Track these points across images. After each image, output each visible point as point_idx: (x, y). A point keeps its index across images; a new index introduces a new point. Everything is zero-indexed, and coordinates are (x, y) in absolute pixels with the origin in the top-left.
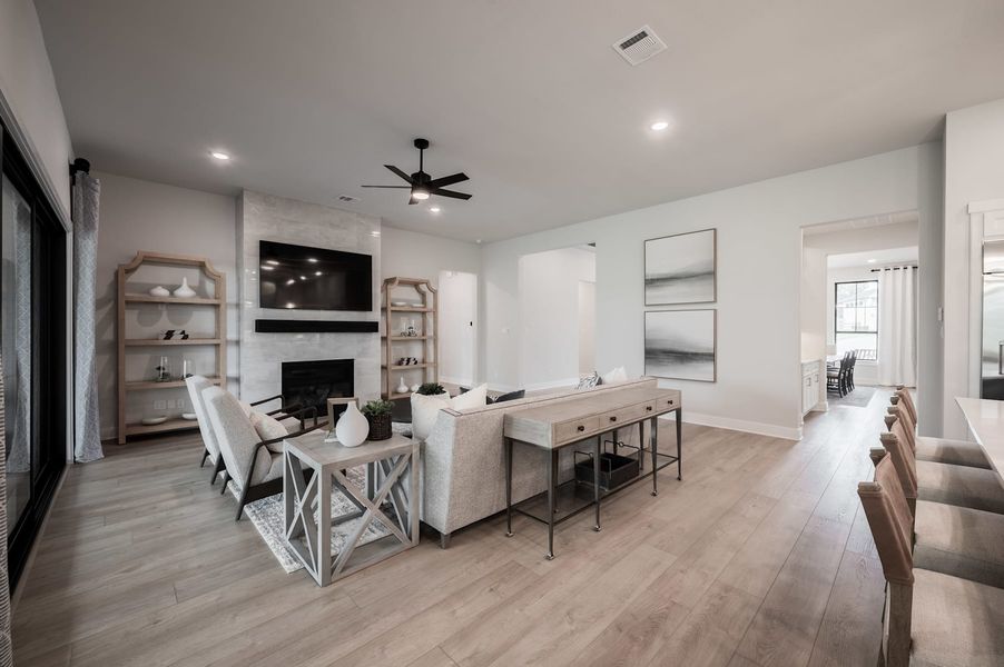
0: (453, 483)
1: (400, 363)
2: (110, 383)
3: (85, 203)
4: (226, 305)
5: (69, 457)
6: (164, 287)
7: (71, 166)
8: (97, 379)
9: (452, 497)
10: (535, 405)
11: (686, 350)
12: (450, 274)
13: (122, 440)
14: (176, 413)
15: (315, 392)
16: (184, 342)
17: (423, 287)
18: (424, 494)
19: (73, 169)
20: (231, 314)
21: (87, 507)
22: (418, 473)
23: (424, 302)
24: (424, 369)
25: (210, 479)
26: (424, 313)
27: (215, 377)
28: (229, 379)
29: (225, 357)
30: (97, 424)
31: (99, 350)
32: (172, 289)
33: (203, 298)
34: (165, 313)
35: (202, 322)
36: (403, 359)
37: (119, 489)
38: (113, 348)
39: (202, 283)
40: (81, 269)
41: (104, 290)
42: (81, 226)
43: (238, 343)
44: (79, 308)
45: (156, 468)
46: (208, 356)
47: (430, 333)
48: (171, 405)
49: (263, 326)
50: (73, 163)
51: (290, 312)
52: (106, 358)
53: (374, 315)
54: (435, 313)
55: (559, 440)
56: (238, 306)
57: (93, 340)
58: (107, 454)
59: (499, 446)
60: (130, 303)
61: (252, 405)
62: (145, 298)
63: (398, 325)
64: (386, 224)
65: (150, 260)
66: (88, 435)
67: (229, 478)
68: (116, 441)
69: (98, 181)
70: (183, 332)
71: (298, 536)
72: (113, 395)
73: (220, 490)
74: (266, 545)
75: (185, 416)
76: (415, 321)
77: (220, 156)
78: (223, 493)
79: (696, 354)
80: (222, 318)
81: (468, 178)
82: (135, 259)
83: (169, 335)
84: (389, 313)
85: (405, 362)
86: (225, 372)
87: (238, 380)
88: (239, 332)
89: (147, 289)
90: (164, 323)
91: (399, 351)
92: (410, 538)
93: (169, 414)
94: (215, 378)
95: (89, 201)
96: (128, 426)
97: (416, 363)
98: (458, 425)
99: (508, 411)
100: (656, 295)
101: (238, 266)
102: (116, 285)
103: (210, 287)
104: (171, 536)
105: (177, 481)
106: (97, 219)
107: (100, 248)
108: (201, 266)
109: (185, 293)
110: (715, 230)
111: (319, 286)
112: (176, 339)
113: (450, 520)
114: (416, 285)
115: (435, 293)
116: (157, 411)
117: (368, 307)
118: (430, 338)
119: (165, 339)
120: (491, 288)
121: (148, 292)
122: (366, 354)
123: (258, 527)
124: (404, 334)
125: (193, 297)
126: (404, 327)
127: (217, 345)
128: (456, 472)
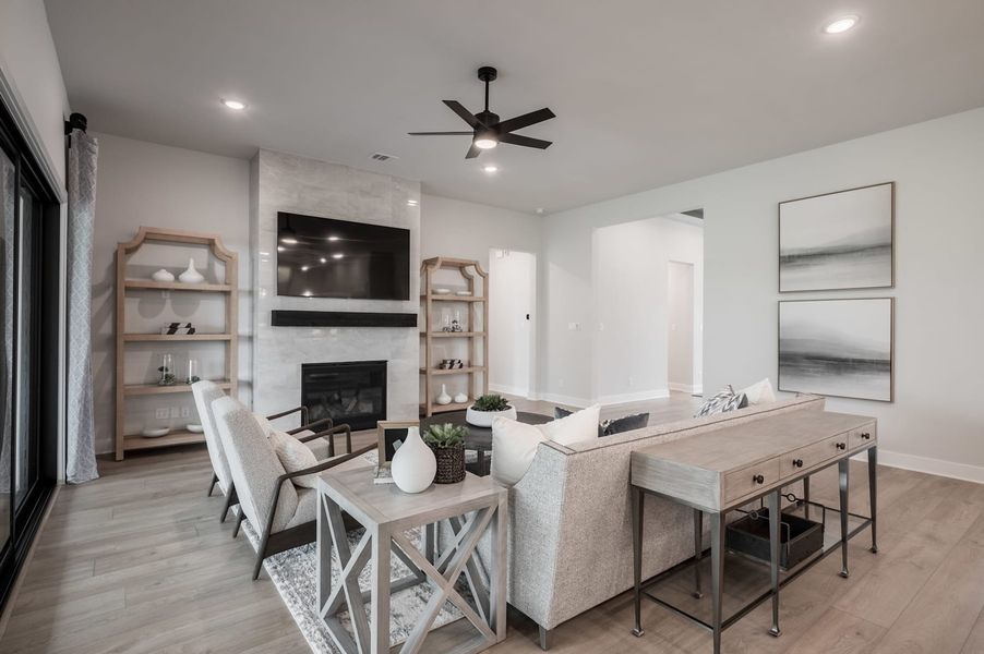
0: (561, 554)
1: (441, 366)
2: (108, 385)
3: (81, 168)
4: (238, 292)
5: (60, 476)
6: (169, 270)
7: (66, 123)
8: (92, 382)
9: (558, 575)
10: (671, 437)
11: (845, 355)
12: (499, 253)
13: (120, 456)
14: (180, 423)
15: (340, 401)
16: (190, 337)
17: (471, 270)
18: (513, 564)
19: (68, 127)
20: (243, 304)
21: (76, 547)
22: (506, 534)
23: (471, 288)
24: (470, 374)
25: (220, 515)
26: (470, 303)
27: (225, 380)
28: (240, 383)
29: (236, 357)
30: (92, 437)
31: (95, 347)
32: (177, 272)
33: (211, 283)
34: (169, 302)
35: (209, 313)
36: (445, 362)
37: (113, 522)
38: (112, 344)
39: (210, 266)
40: (76, 247)
41: (102, 275)
42: (76, 195)
43: (251, 339)
44: (73, 295)
45: (155, 496)
46: (216, 354)
47: (478, 328)
48: (175, 413)
49: (281, 319)
50: (68, 120)
51: (308, 302)
52: (104, 355)
53: (412, 306)
54: (485, 302)
55: (729, 497)
56: (251, 293)
57: (88, 335)
58: (103, 473)
59: (622, 499)
60: (130, 290)
61: (270, 418)
62: (147, 283)
63: (439, 319)
64: (427, 191)
65: (152, 238)
66: (82, 450)
67: (243, 517)
68: (112, 457)
69: (96, 140)
70: (189, 325)
71: (337, 613)
72: (111, 401)
73: (232, 532)
74: (293, 622)
75: (191, 428)
76: (460, 313)
77: (235, 105)
78: (235, 536)
79: (861, 362)
80: (233, 309)
81: (553, 116)
82: (135, 237)
83: (174, 328)
84: (430, 302)
85: (448, 366)
86: (236, 376)
87: (250, 385)
88: (252, 326)
89: (149, 273)
90: (167, 313)
91: (440, 351)
92: (494, 629)
93: (173, 425)
94: (225, 383)
95: (85, 165)
96: (127, 438)
97: (461, 366)
98: (570, 468)
99: (636, 447)
100: (795, 277)
101: (252, 244)
102: (115, 269)
103: (219, 270)
104: (173, 598)
105: (181, 514)
106: (94, 187)
107: (97, 224)
108: (210, 244)
109: (191, 277)
110: (893, 183)
111: (340, 271)
112: (181, 334)
113: (555, 610)
114: (461, 267)
115: (485, 277)
116: (157, 421)
117: (403, 295)
118: (479, 334)
119: (169, 333)
120: (554, 273)
121: (150, 277)
122: (401, 354)
123: (282, 593)
124: (445, 329)
125: (201, 283)
126: (447, 321)
127: (227, 342)
128: (565, 537)
